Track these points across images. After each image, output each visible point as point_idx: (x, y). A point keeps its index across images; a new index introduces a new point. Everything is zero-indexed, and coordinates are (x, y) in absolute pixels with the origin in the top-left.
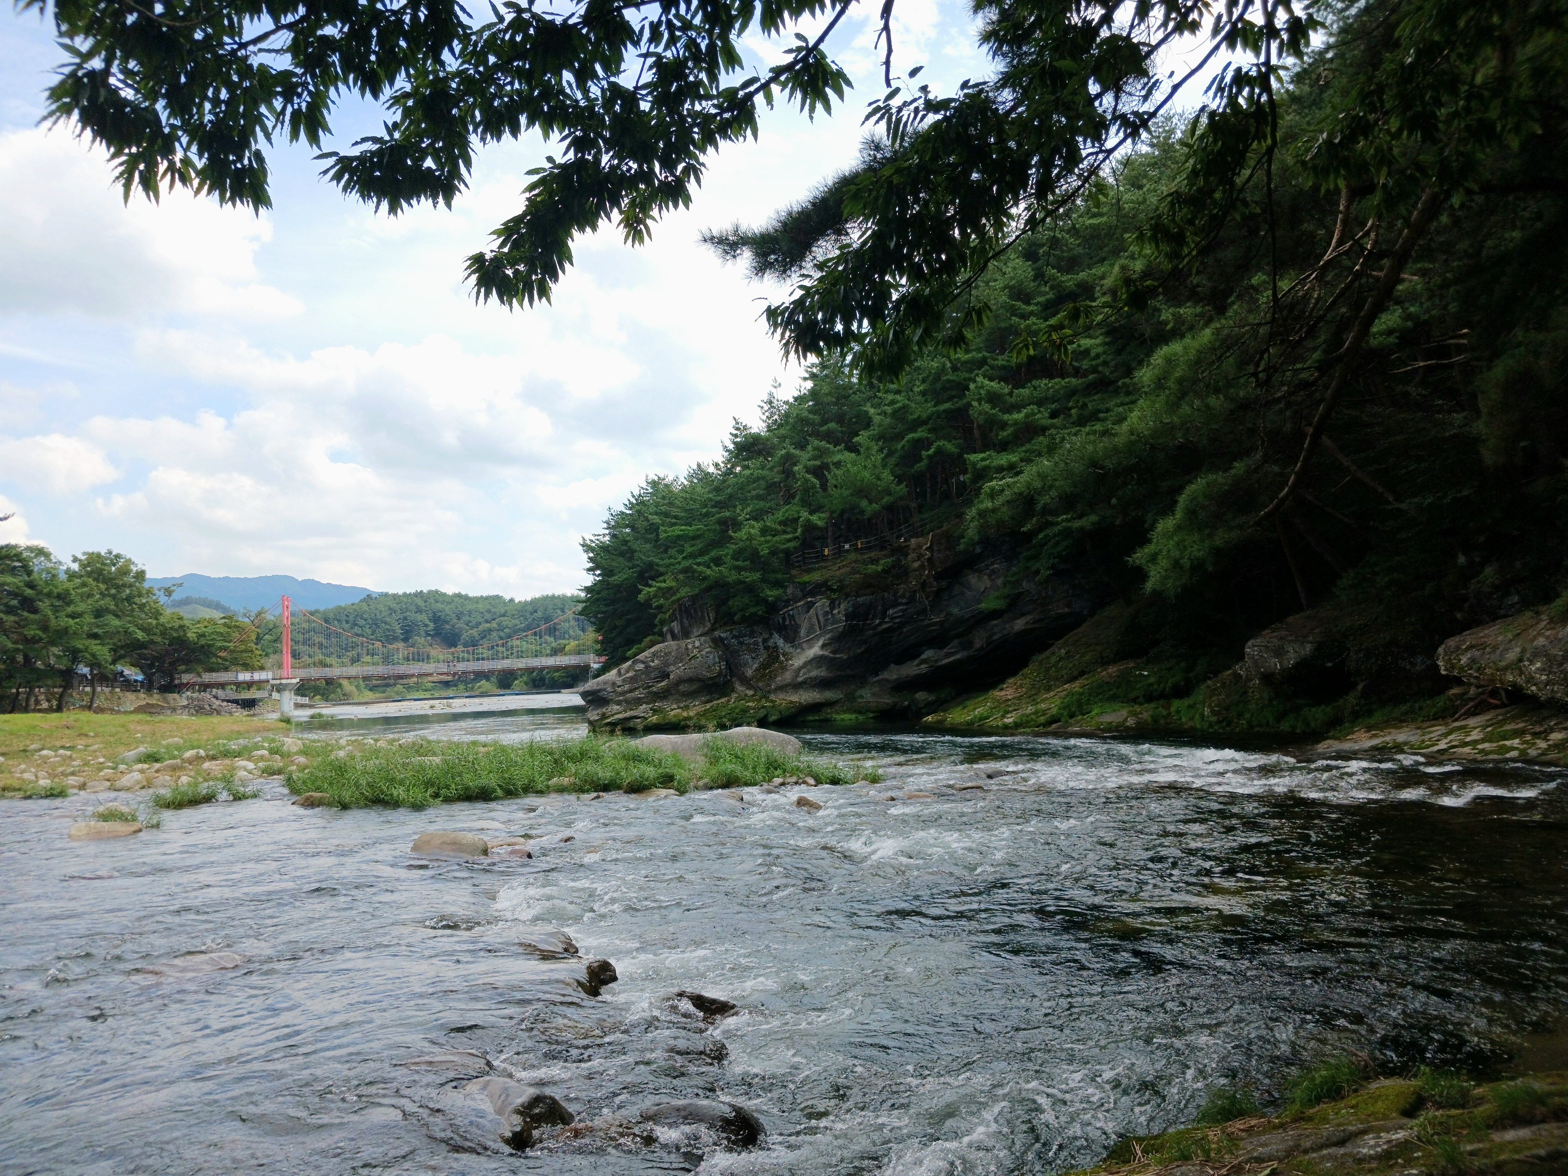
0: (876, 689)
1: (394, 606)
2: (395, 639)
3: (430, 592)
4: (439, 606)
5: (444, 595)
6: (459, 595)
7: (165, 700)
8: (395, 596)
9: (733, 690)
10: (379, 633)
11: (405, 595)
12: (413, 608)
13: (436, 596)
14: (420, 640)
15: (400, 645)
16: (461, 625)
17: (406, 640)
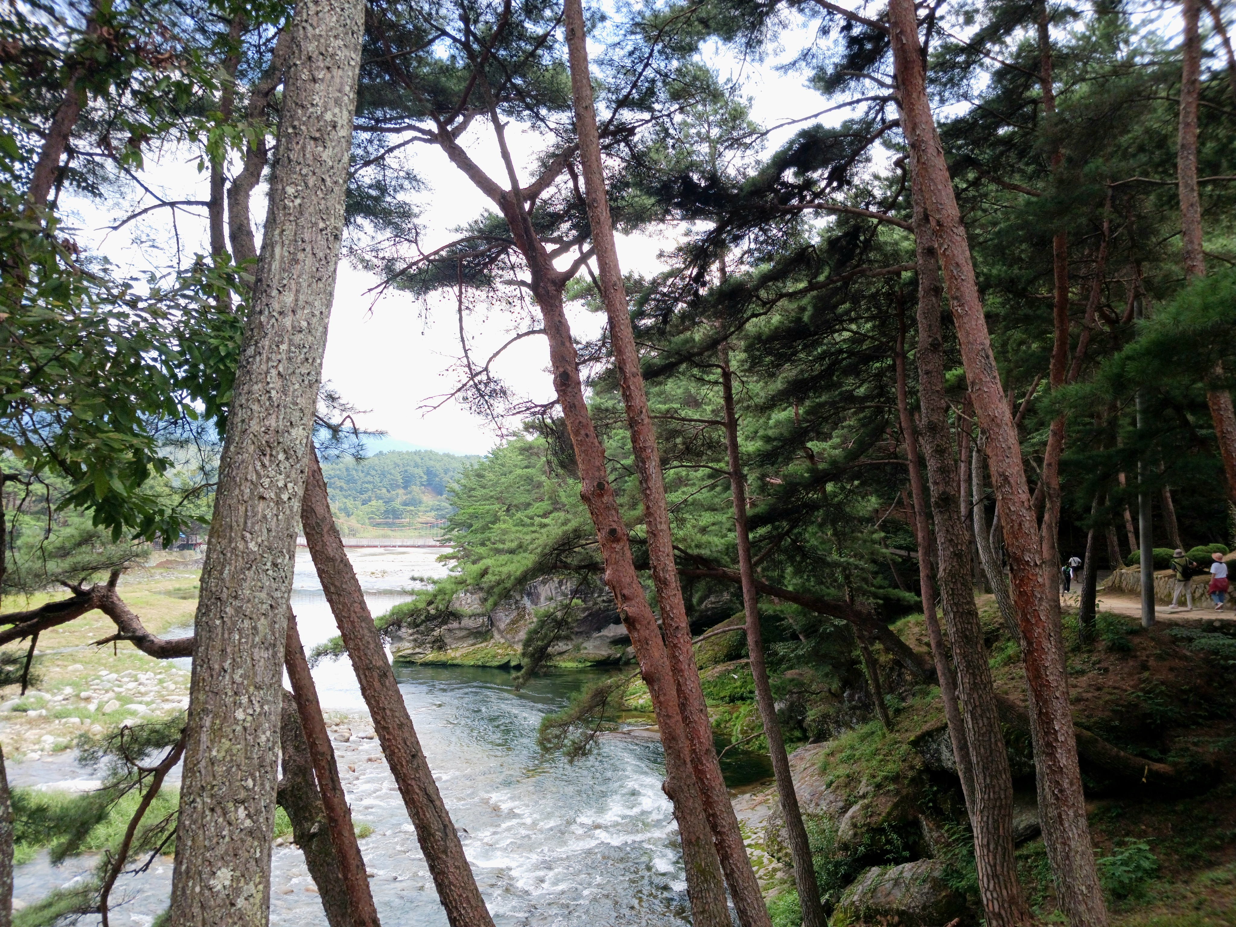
0: (597, 643)
1: (398, 461)
2: (398, 486)
3: (426, 451)
4: (432, 463)
5: (437, 454)
6: (448, 455)
7: (183, 556)
8: (400, 454)
9: (492, 637)
10: (386, 482)
11: (408, 453)
12: (412, 464)
13: (430, 454)
14: (415, 489)
15: (401, 491)
16: (446, 478)
17: (405, 488)
